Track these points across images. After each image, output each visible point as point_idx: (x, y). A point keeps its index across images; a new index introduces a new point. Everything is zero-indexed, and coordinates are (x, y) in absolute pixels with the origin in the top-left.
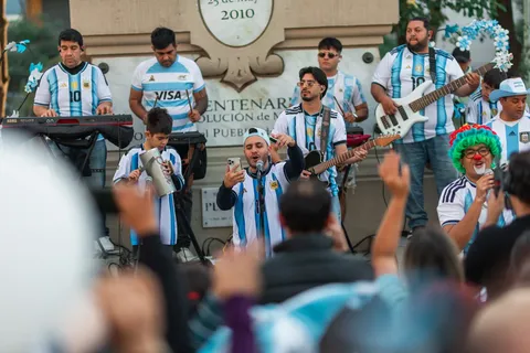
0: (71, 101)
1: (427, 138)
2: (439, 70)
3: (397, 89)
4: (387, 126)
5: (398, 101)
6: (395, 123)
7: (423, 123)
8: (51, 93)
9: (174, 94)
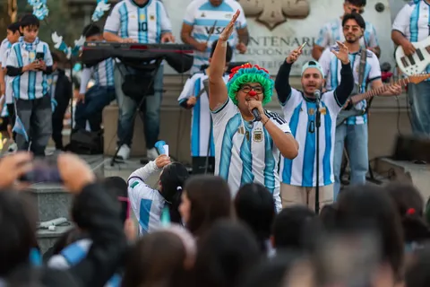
0: (139, 30)
3: (415, 35)
4: (406, 65)
5: (416, 45)
6: (413, 63)
8: (121, 21)
9: (221, 30)
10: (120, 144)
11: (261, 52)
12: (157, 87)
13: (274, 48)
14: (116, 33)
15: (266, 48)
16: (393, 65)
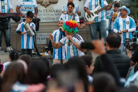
1: (99, 21)
2: (102, 3)
3: (91, 8)
5: (91, 11)
6: (91, 17)
7: (98, 17)
9: (30, 8)
11: (43, 15)
12: (9, 27)
13: (47, 13)
15: (44, 13)
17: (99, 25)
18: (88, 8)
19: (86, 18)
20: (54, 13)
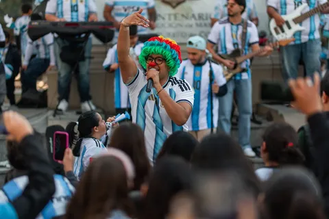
0: (72, 11)
1: (303, 41)
3: (284, 10)
6: (283, 31)
7: (300, 31)
8: (58, 5)
9: (135, 8)
10: (60, 100)
11: (167, 25)
12: (87, 55)
13: (177, 22)
14: (54, 14)
15: (170, 22)
16: (268, 33)
17: (303, 50)
18: (276, 10)
19: (271, 34)
20: (193, 22)
